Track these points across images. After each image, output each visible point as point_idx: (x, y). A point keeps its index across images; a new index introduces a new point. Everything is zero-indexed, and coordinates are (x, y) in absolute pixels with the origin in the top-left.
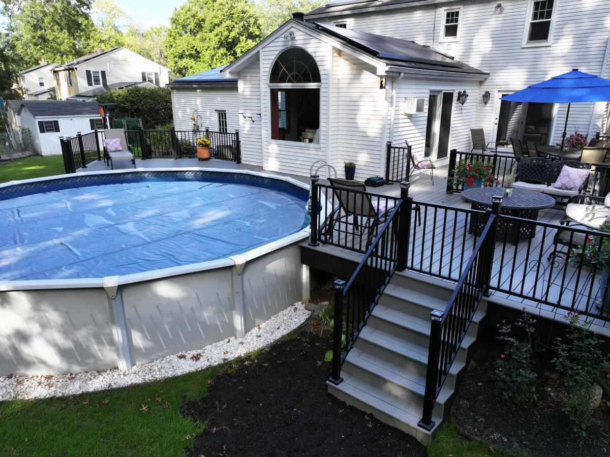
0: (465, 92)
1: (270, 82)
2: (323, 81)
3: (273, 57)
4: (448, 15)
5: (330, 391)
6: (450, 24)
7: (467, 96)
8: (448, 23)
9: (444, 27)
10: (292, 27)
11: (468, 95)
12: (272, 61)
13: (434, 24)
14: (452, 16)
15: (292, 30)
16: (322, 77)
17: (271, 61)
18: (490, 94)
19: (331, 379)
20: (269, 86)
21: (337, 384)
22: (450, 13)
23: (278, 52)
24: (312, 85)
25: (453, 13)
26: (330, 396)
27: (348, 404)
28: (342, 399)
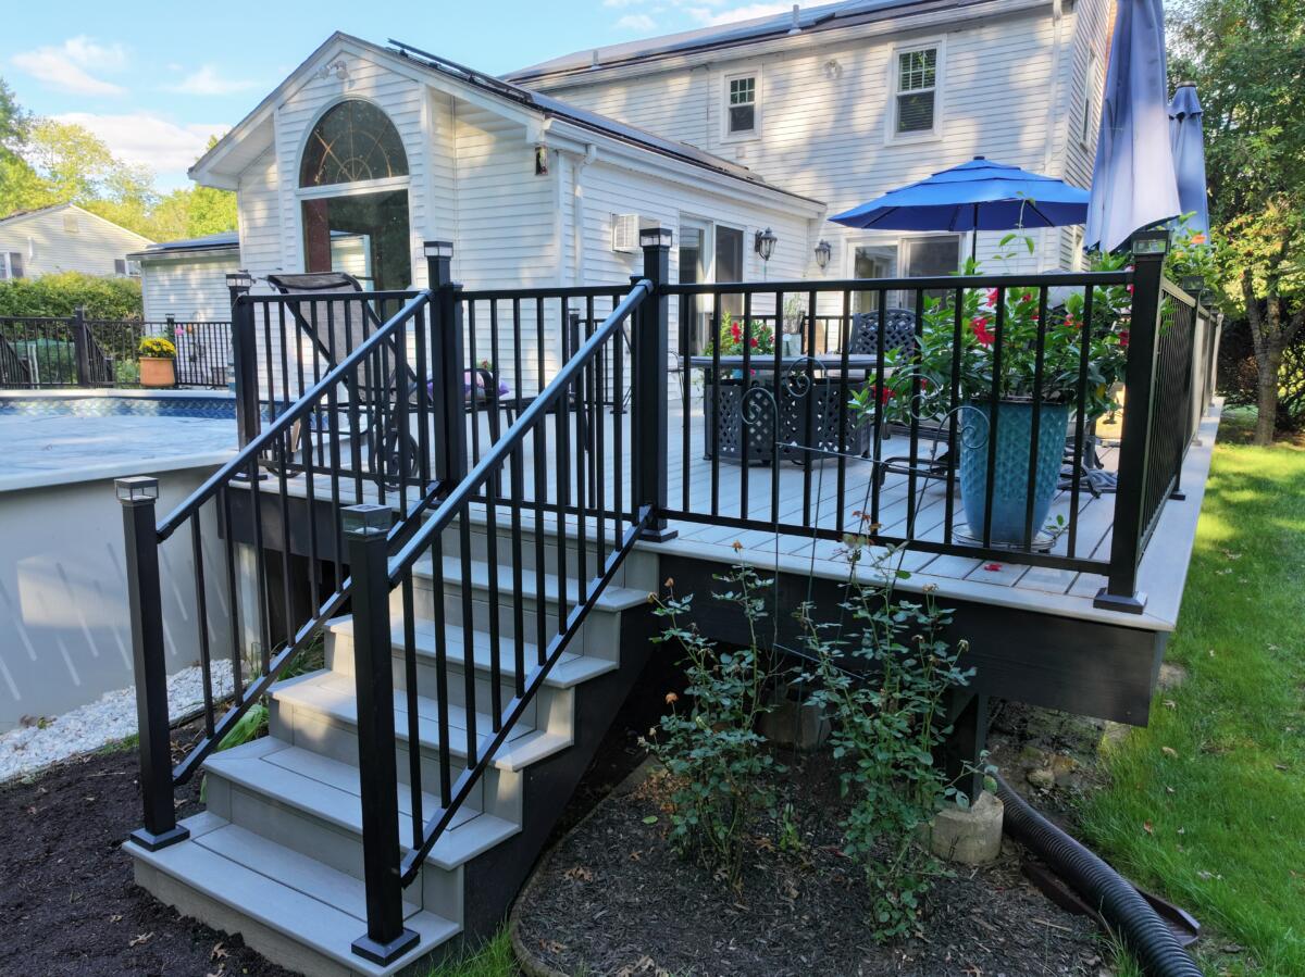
0: (768, 232)
1: (300, 187)
2: (413, 171)
3: (303, 126)
4: (734, 85)
5: (141, 879)
6: (739, 105)
7: (773, 240)
8: (736, 102)
9: (727, 110)
10: (341, 52)
11: (776, 240)
12: (301, 134)
13: (708, 107)
14: (743, 88)
15: (343, 58)
16: (411, 161)
17: (299, 137)
18: (829, 246)
19: (142, 833)
20: (298, 196)
21: (153, 848)
22: (736, 81)
23: (314, 112)
24: (391, 184)
25: (743, 82)
26: (136, 892)
27: (183, 915)
28: (166, 896)
